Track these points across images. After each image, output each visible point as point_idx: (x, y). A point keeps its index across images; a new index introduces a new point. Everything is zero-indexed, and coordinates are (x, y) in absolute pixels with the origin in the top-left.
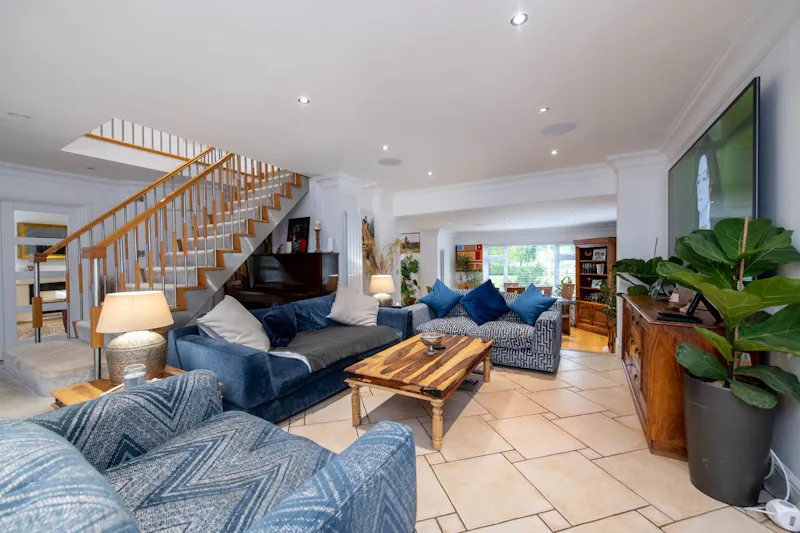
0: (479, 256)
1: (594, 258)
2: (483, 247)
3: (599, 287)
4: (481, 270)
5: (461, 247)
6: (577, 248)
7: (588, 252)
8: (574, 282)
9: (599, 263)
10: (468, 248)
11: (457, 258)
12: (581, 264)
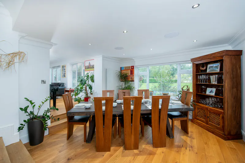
0: (132, 72)
1: (208, 71)
2: (135, 68)
3: (213, 94)
4: (133, 81)
5: (123, 67)
6: (193, 64)
7: (203, 67)
8: (191, 90)
9: (212, 74)
10: (127, 68)
11: (121, 74)
12: (197, 75)
